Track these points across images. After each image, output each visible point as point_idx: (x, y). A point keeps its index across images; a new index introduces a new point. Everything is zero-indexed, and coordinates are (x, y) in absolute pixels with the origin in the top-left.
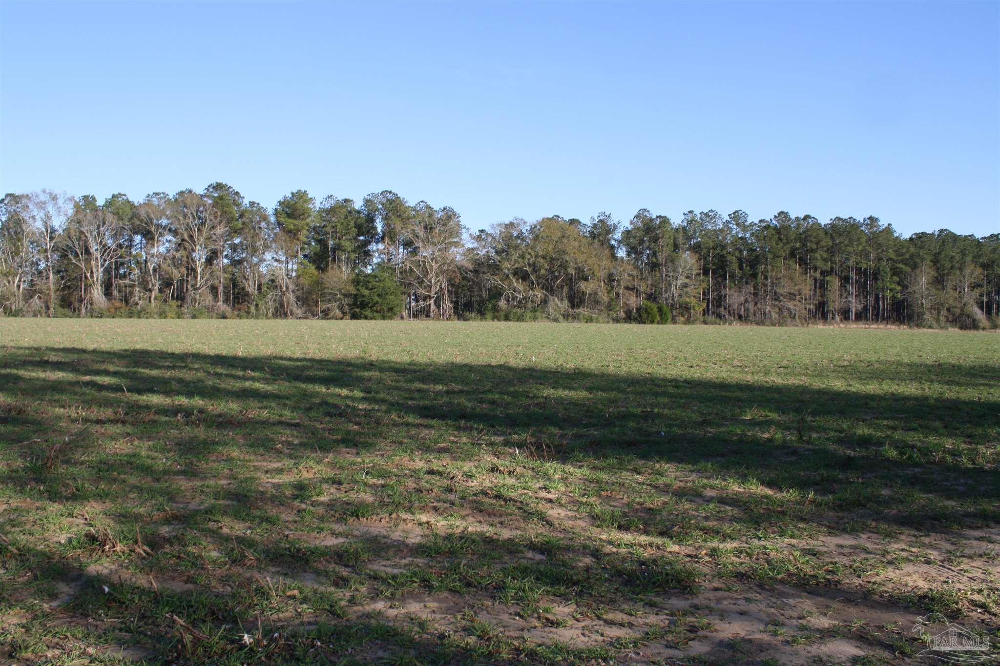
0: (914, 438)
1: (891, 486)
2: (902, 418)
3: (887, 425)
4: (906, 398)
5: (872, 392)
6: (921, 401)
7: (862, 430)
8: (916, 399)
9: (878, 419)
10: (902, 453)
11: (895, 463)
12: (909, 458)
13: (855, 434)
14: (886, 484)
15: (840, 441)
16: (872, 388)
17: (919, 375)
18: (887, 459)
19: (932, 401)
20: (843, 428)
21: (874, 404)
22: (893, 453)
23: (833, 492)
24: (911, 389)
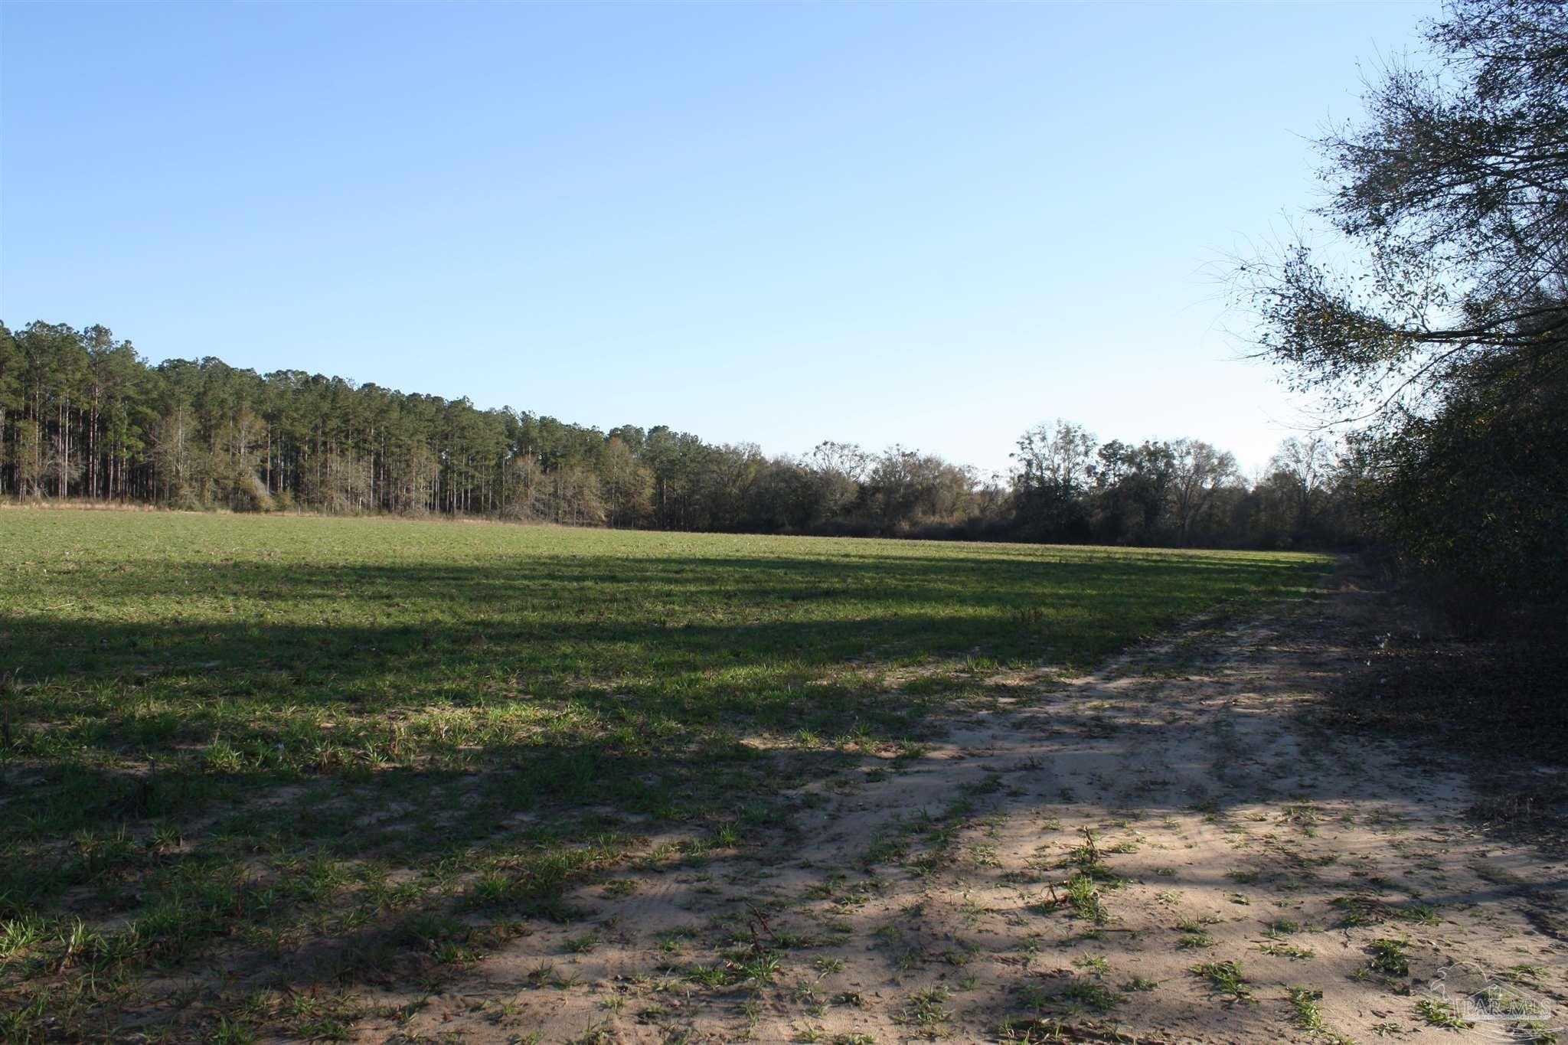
0: (255, 714)
1: (261, 851)
2: (210, 670)
3: (188, 688)
4: (203, 628)
5: (136, 620)
6: (235, 631)
7: (148, 708)
8: (221, 627)
9: (165, 674)
10: (250, 755)
11: (243, 781)
12: (266, 762)
13: (132, 716)
14: (249, 849)
15: (104, 738)
16: (133, 611)
17: (211, 583)
18: (222, 775)
19: (256, 632)
20: (98, 704)
21: (148, 643)
22: (231, 759)
23: (130, 905)
24: (203, 610)
